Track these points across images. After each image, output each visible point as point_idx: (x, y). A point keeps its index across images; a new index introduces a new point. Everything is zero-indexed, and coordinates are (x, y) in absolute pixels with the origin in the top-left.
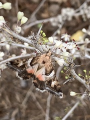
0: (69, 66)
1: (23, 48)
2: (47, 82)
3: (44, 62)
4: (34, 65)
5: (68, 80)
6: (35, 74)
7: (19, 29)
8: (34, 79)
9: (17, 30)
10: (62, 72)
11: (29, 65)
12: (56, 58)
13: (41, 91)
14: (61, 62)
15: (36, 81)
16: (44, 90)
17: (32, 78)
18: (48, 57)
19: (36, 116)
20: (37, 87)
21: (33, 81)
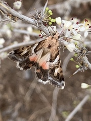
0: (81, 52)
1: (26, 35)
2: (50, 71)
3: (50, 47)
4: (38, 51)
5: (79, 70)
6: (38, 62)
7: (18, 4)
8: (37, 69)
9: (16, 6)
10: (72, 59)
11: (33, 52)
12: (65, 43)
13: (44, 82)
14: (71, 47)
15: (39, 71)
16: (47, 81)
17: (35, 68)
18: (54, 41)
19: (41, 109)
20: (40, 78)
21: (36, 71)
